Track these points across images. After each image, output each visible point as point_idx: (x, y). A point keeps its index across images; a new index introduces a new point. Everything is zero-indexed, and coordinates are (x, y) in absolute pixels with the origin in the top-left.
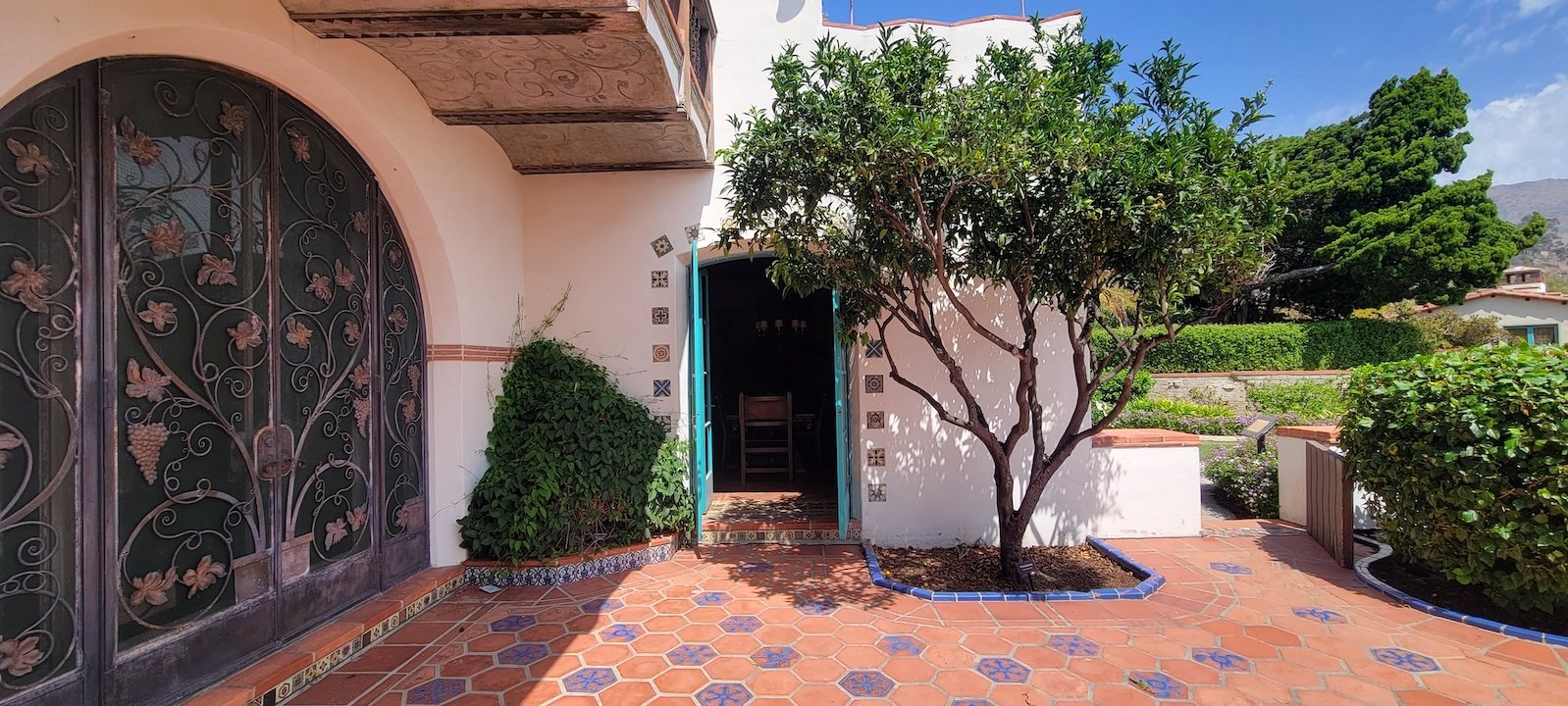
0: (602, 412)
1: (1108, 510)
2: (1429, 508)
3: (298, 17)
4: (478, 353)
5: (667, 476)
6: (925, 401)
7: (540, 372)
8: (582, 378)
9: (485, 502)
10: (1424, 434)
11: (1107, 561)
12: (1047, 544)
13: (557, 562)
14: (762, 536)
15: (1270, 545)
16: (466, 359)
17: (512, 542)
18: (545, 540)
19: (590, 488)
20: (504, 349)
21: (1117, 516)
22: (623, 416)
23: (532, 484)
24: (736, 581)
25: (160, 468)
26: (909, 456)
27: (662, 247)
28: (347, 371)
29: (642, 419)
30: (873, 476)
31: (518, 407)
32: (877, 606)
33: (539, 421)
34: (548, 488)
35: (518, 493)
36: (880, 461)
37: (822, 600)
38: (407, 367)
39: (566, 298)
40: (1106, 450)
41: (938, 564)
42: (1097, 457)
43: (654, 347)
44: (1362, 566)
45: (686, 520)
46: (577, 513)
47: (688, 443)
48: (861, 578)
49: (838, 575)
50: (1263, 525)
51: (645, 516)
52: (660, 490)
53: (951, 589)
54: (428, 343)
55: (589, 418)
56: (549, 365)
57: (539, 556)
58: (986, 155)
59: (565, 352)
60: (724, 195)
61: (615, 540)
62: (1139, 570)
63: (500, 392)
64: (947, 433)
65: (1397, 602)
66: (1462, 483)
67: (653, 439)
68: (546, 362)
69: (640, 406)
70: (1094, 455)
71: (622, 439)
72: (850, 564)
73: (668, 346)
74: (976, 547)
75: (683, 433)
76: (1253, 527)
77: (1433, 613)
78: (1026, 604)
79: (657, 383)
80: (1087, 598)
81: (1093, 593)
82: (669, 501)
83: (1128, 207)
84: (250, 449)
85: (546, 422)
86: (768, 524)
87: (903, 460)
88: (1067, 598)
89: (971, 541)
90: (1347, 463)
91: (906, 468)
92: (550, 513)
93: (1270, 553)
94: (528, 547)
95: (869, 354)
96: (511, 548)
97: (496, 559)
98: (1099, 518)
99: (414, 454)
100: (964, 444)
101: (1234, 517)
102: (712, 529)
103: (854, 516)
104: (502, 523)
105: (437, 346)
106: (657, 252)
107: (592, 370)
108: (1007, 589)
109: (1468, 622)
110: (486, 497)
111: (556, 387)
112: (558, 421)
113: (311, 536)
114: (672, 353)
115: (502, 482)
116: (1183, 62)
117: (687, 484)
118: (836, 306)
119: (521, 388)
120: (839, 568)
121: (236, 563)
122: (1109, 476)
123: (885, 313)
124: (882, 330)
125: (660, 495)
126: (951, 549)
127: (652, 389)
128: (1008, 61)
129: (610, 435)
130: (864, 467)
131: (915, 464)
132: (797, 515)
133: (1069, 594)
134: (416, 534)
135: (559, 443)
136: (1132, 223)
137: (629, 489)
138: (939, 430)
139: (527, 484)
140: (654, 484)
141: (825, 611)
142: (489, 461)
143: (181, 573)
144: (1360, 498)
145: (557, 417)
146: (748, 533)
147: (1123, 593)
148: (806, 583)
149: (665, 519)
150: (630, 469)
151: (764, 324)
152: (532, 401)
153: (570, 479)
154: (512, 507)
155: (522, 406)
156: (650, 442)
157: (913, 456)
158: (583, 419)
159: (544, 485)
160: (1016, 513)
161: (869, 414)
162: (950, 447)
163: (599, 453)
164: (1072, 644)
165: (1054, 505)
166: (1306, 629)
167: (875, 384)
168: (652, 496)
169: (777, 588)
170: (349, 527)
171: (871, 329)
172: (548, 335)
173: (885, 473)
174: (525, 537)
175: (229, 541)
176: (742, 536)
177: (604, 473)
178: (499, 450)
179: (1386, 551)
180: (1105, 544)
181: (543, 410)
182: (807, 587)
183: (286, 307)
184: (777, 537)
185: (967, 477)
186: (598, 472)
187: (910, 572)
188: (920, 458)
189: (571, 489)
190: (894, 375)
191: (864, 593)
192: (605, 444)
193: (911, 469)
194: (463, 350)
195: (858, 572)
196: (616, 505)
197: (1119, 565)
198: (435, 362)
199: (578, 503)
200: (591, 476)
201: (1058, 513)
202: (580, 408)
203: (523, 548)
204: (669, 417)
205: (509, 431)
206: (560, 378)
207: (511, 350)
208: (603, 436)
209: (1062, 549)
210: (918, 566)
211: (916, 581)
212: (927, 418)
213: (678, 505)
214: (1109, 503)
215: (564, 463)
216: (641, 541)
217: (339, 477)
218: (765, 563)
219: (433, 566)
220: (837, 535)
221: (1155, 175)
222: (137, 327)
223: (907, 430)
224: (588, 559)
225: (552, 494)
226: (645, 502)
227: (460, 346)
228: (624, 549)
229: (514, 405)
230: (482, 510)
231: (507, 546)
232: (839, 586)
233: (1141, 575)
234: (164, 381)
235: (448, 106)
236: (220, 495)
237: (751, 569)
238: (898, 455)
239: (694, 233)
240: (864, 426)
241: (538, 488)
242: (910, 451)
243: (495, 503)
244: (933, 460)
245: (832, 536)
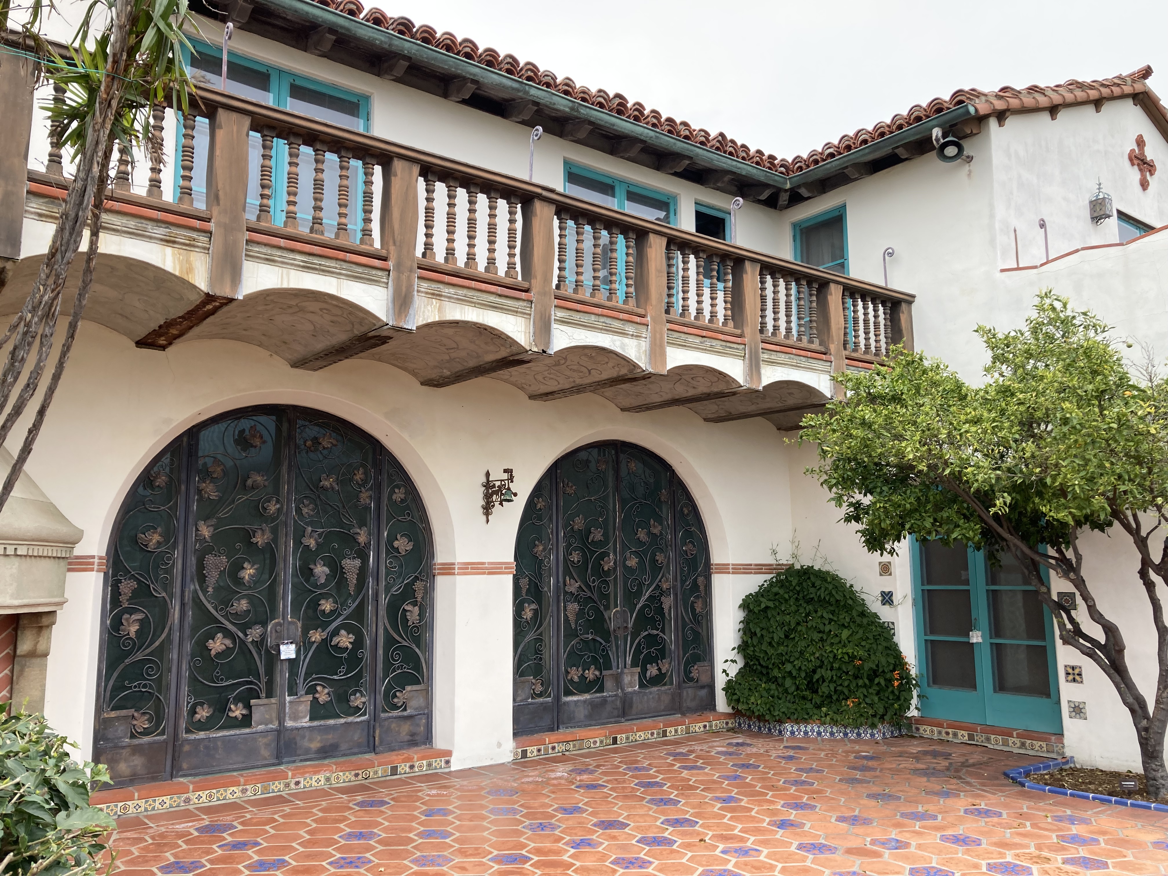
16: (733, 573)
25: (576, 624)
28: (658, 580)
30: (1072, 692)
38: (696, 578)
54: (712, 563)
79: (883, 594)
84: (610, 619)
105: (716, 565)
113: (639, 669)
121: (605, 673)
127: (880, 599)
130: (1062, 684)
143: (584, 671)
170: (659, 669)
175: (601, 661)
183: (624, 547)
194: (730, 567)
198: (716, 575)
217: (652, 640)
219: (717, 710)
234: (577, 585)
236: (598, 639)
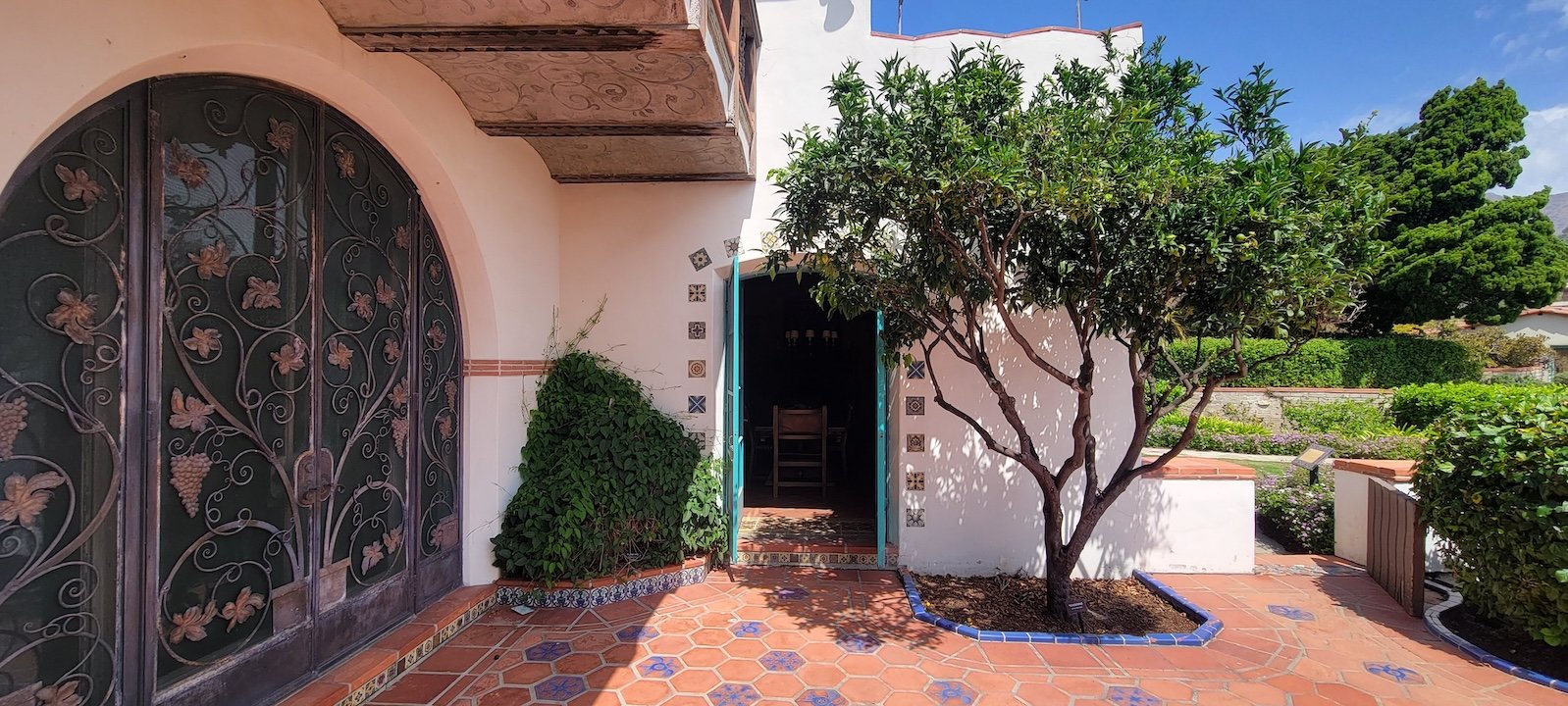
0: (638, 430)
1: (1157, 545)
2: (1515, 561)
3: (346, 30)
4: (514, 368)
5: (702, 496)
6: (968, 425)
7: (574, 385)
8: (616, 392)
9: (518, 521)
10: (1513, 484)
11: (1156, 598)
12: (1092, 576)
13: (591, 585)
14: (795, 559)
15: (1328, 585)
16: (503, 374)
17: (546, 563)
18: (579, 560)
19: (625, 508)
20: (539, 362)
21: (1168, 551)
22: (658, 433)
23: (567, 503)
24: (774, 609)
25: (202, 501)
26: (950, 481)
27: (700, 260)
28: (386, 390)
29: (677, 437)
30: (913, 502)
31: (552, 421)
32: (923, 644)
33: (573, 437)
34: (583, 508)
35: (552, 512)
36: (919, 485)
37: (865, 635)
38: (444, 384)
39: (601, 310)
40: (1157, 481)
41: (981, 596)
42: (1147, 488)
43: (690, 362)
44: (1433, 613)
45: (720, 541)
46: (610, 533)
47: (722, 461)
48: (903, 610)
49: (879, 606)
50: (1319, 563)
51: (679, 537)
52: (695, 511)
53: (997, 626)
54: (466, 357)
55: (624, 436)
56: (583, 378)
57: (573, 579)
58: (1070, 191)
59: (600, 365)
60: (776, 217)
61: (648, 562)
62: (1194, 612)
63: (534, 406)
64: (990, 458)
65: (1476, 660)
66: (1555, 539)
67: (687, 457)
68: (580, 375)
69: (674, 423)
70: (1144, 486)
71: (656, 457)
72: (890, 593)
73: (704, 362)
74: (1017, 577)
75: (718, 451)
76: (1306, 564)
77: (1516, 674)
78: (1076, 649)
79: (691, 399)
80: (1142, 643)
81: (1149, 638)
82: (703, 523)
83: (1215, 243)
84: (290, 474)
85: (581, 438)
86: (802, 546)
87: (944, 487)
88: (1122, 642)
89: (1012, 571)
90: (1419, 507)
91: (947, 494)
92: (584, 533)
93: (1332, 596)
94: (562, 569)
95: (910, 375)
96: (545, 568)
97: (529, 579)
98: (1148, 552)
99: (449, 472)
100: (1008, 471)
101: (1284, 552)
102: (745, 550)
103: (890, 539)
104: (536, 544)
105: (474, 362)
106: (695, 265)
107: (626, 385)
108: (1055, 628)
109: (1556, 687)
110: (520, 516)
111: (591, 402)
112: (593, 438)
113: (348, 561)
114: (709, 369)
115: (536, 501)
116: (1274, 88)
117: (720, 503)
118: (880, 327)
119: (555, 401)
120: (879, 598)
121: (274, 594)
122: (1160, 509)
123: (930, 337)
124: (927, 353)
125: (694, 516)
126: (991, 578)
127: (686, 405)
128: (1079, 81)
129: (645, 453)
130: (904, 492)
131: (956, 490)
132: (832, 537)
133: (1123, 638)
134: (449, 553)
135: (595, 461)
136: (1219, 262)
137: (664, 509)
138: (982, 455)
139: (562, 503)
140: (689, 505)
141: (870, 649)
142: (522, 476)
143: (220, 607)
144: (1432, 543)
145: (592, 434)
146: (781, 555)
147: (1180, 639)
148: (847, 613)
149: (698, 540)
150: (665, 488)
151: (795, 334)
152: (566, 415)
153: (605, 499)
154: (546, 527)
155: (556, 420)
156: (685, 461)
157: (954, 481)
158: (618, 436)
159: (579, 505)
160: (1066, 548)
161: (909, 436)
162: (993, 474)
163: (634, 472)
164: (1133, 699)
165: (1101, 537)
166: (1381, 688)
167: (916, 406)
168: (687, 517)
169: (817, 620)
170: (385, 549)
171: (916, 352)
172: (583, 347)
173: (925, 499)
174: (559, 558)
175: (268, 571)
176: (775, 558)
177: (639, 493)
178: (532, 466)
179: (1456, 599)
180: (1153, 579)
181: (578, 426)
182: (847, 619)
183: (329, 327)
184: (812, 560)
185: (1010, 505)
186: (633, 492)
187: (951, 603)
188: (961, 483)
189: (605, 509)
190: (939, 399)
191: (908, 628)
192: (640, 462)
193: (953, 495)
194: (500, 365)
195: (899, 603)
196: (650, 525)
197: (1170, 603)
198: (473, 378)
199: (612, 523)
200: (626, 496)
201: (1104, 546)
202: (615, 425)
203: (557, 569)
204: (703, 435)
205: (542, 446)
206: (594, 392)
207: (546, 363)
208: (638, 455)
209: (1109, 582)
210: (959, 597)
211: (959, 616)
212: (970, 444)
213: (712, 526)
214: (1159, 537)
215: (599, 483)
216: (675, 563)
217: (376, 499)
218: (801, 589)
219: (466, 585)
220: (873, 560)
221: (1246, 210)
222: (182, 355)
223: (949, 455)
224: (621, 581)
225: (587, 514)
226: (679, 524)
227: (497, 362)
228: (657, 572)
229: (548, 419)
230: (516, 529)
231: (541, 567)
232: (881, 619)
233: (1198, 619)
234: (208, 409)
235: (491, 118)
236: (261, 524)
237: (787, 595)
238: (939, 480)
239: (734, 247)
240: (904, 450)
241: (573, 508)
242: (951, 476)
243: (529, 522)
244: (975, 486)
245: (868, 560)
